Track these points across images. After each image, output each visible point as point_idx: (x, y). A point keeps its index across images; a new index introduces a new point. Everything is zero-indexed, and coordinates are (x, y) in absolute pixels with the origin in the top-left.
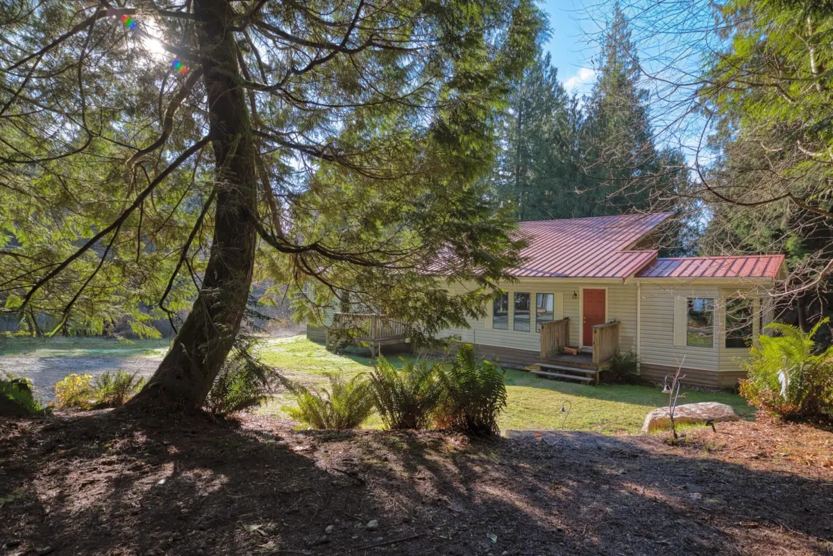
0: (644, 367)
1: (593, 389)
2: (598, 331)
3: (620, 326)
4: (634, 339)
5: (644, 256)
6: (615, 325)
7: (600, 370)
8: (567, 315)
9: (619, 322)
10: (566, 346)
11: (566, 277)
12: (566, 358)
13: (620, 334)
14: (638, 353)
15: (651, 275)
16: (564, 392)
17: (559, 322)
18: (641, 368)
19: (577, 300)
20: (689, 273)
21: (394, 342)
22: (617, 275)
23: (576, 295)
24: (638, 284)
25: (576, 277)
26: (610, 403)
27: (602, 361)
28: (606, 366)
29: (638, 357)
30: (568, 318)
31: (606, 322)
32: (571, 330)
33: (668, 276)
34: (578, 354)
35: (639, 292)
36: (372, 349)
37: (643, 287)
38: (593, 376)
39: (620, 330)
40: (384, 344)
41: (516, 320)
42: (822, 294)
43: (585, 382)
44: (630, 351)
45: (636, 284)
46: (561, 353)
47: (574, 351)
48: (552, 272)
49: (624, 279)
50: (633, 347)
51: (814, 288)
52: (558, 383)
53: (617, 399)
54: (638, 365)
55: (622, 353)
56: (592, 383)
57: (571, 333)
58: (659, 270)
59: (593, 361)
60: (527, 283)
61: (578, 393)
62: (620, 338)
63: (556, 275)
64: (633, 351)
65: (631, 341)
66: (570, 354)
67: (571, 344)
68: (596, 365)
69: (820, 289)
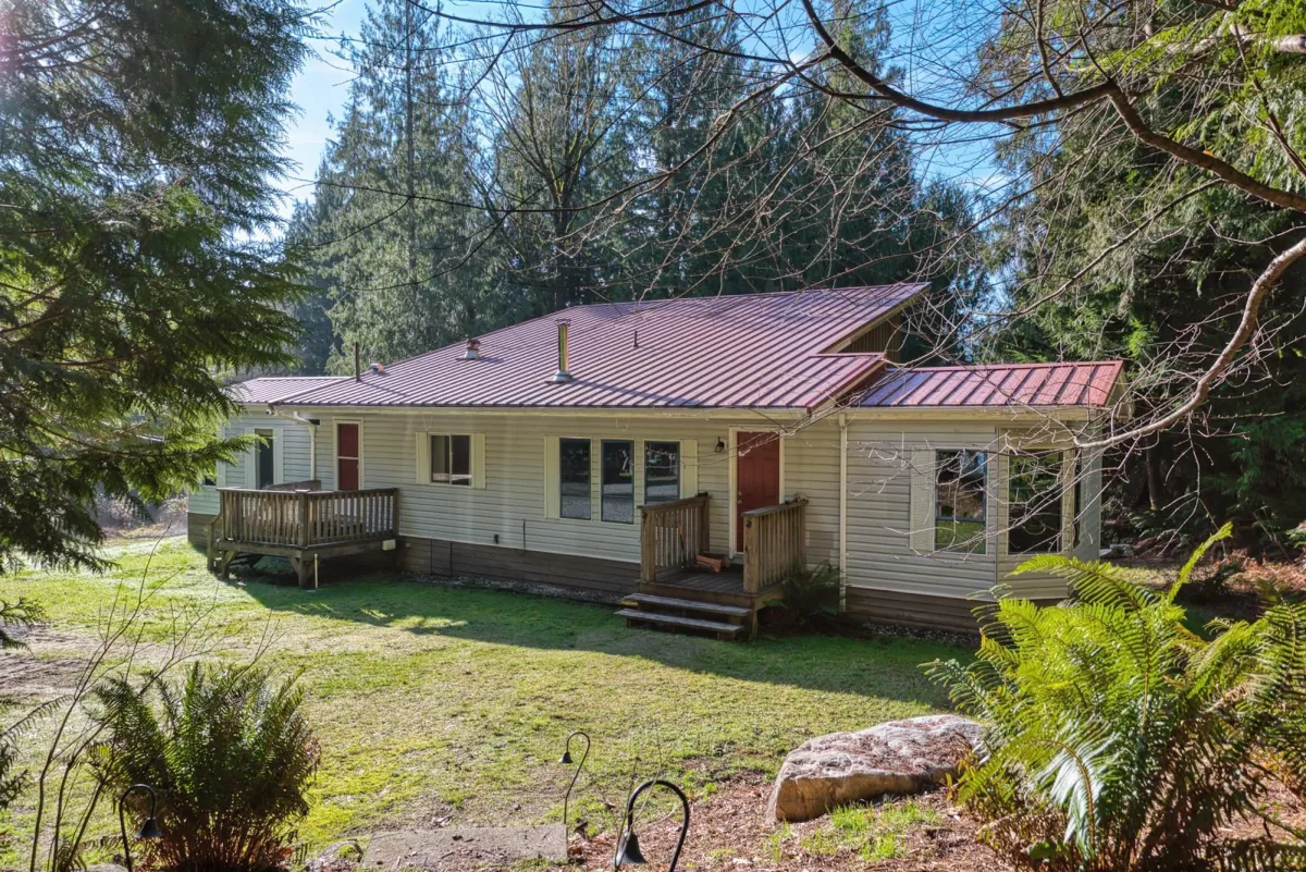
0: (854, 595)
1: (738, 652)
2: (754, 523)
3: (808, 509)
4: (835, 536)
5: (859, 363)
6: (797, 508)
7: (759, 605)
8: (704, 488)
9: (806, 502)
10: (701, 554)
11: (698, 406)
12: (694, 582)
13: (809, 526)
14: (843, 565)
15: (869, 401)
16: (669, 663)
17: (688, 502)
18: (846, 597)
19: (723, 457)
20: (941, 397)
21: (354, 550)
22: (798, 403)
23: (721, 445)
24: (842, 422)
25: (716, 406)
26: (759, 686)
27: (764, 587)
28: (772, 598)
29: (842, 575)
30: (706, 494)
31: (781, 501)
32: (712, 518)
33: (900, 404)
34: (723, 568)
35: (844, 437)
36: (298, 568)
37: (853, 428)
38: (744, 620)
39: (808, 518)
40: (326, 556)
41: (605, 498)
42: (1197, 439)
43: (725, 636)
44: (827, 562)
45: (837, 422)
46: (689, 568)
47: (715, 564)
48: (673, 396)
49: (810, 411)
50: (833, 553)
51: (1180, 426)
52: (668, 638)
53: (777, 677)
54: (843, 592)
55: (811, 567)
56: (741, 638)
57: (712, 526)
58: (883, 393)
59: (745, 587)
60: (620, 420)
61: (700, 665)
62: (808, 535)
63: (680, 402)
64: (833, 561)
65: (828, 540)
66: (707, 571)
67: (712, 549)
68: (750, 597)
69: (1194, 429)
